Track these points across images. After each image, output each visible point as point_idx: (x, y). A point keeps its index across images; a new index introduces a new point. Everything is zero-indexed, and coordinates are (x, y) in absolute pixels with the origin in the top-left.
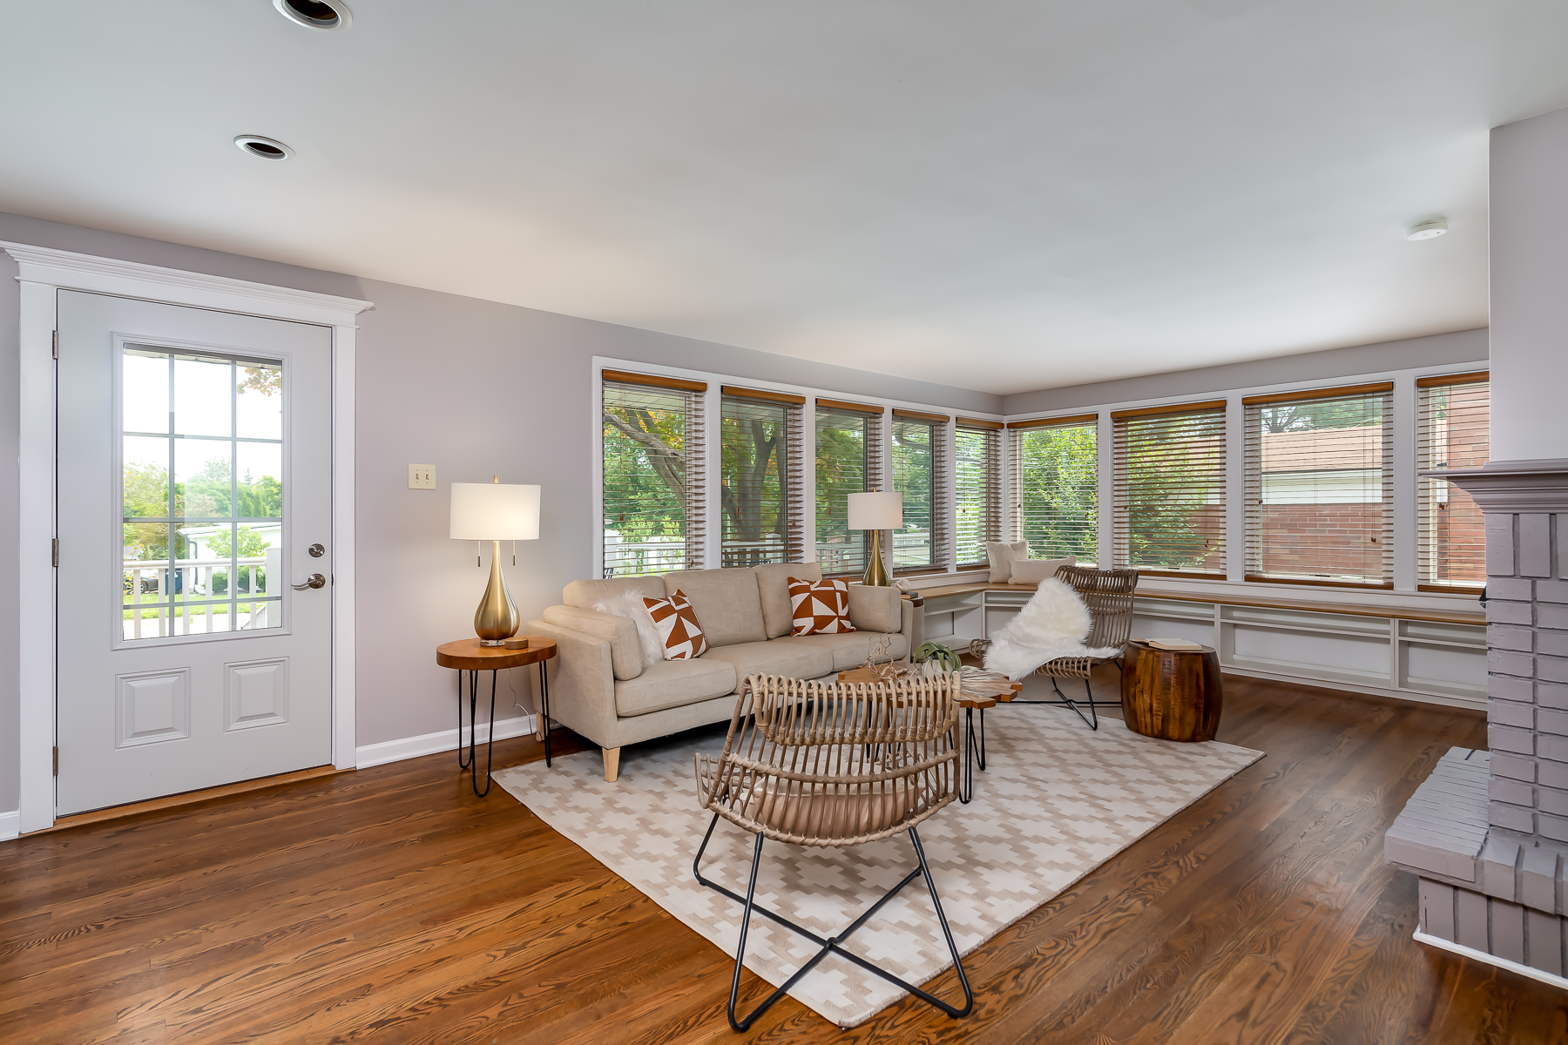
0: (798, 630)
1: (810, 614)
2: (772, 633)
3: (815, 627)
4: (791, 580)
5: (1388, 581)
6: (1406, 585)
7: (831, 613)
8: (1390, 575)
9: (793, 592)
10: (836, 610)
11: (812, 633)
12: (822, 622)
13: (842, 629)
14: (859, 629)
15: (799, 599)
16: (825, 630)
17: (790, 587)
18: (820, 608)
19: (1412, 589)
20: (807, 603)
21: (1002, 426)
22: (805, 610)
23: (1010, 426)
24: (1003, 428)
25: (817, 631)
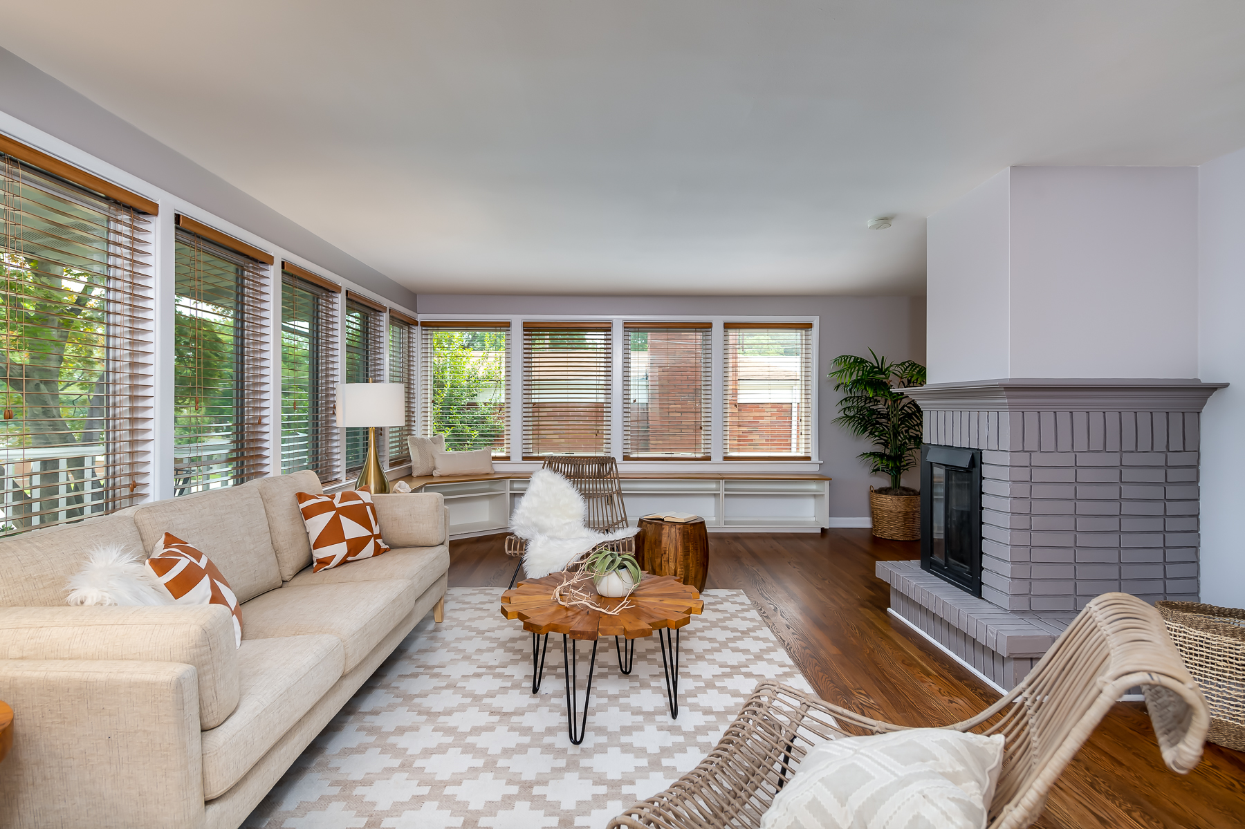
0: (324, 562)
1: (342, 539)
2: (288, 572)
3: (348, 555)
4: (301, 497)
5: (706, 455)
6: (717, 458)
7: (367, 533)
8: (709, 450)
9: (308, 514)
10: (370, 529)
11: (344, 562)
12: (356, 546)
13: (378, 551)
14: (393, 547)
15: (319, 523)
16: (360, 556)
17: (302, 506)
18: (352, 529)
19: (721, 460)
20: (335, 523)
21: (416, 323)
22: (333, 533)
23: (424, 324)
24: (417, 325)
25: (350, 559)
